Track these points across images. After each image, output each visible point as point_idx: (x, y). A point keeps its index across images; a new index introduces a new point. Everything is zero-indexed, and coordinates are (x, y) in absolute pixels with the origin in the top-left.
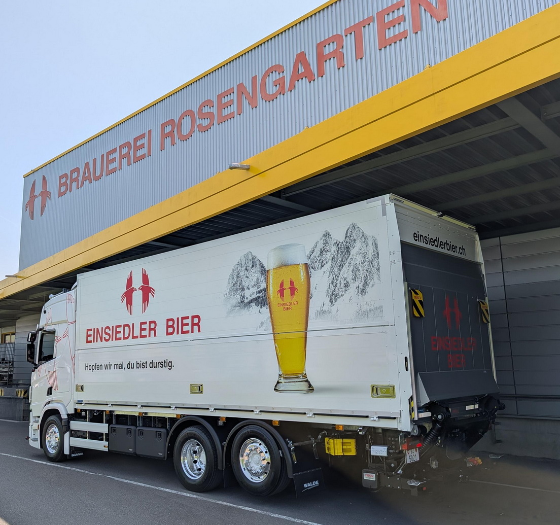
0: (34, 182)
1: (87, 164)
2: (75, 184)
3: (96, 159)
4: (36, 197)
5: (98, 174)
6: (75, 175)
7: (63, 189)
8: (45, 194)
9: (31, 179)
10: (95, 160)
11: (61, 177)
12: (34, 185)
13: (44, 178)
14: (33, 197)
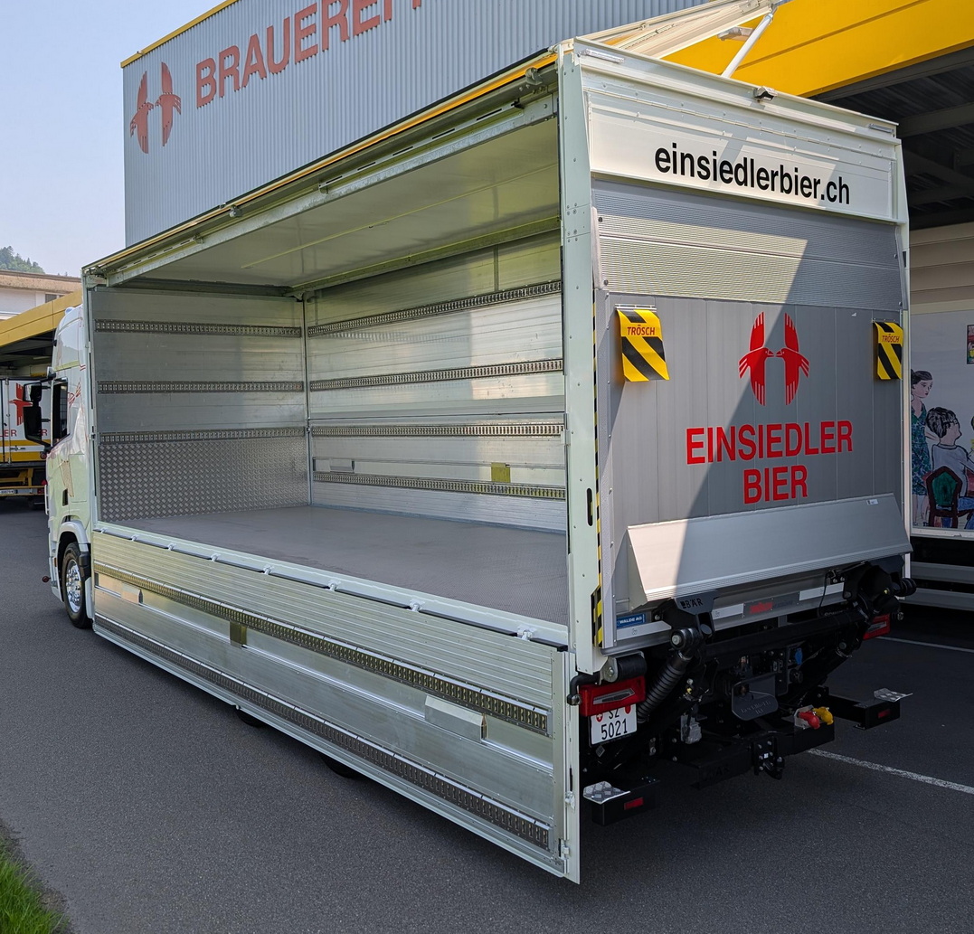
0: (145, 76)
1: (254, 40)
2: (229, 81)
3: (272, 27)
4: (149, 106)
5: (278, 59)
6: (229, 62)
7: (206, 91)
8: (169, 101)
9: (138, 70)
10: (270, 30)
11: (200, 67)
12: (144, 82)
13: (164, 68)
14: (144, 107)
